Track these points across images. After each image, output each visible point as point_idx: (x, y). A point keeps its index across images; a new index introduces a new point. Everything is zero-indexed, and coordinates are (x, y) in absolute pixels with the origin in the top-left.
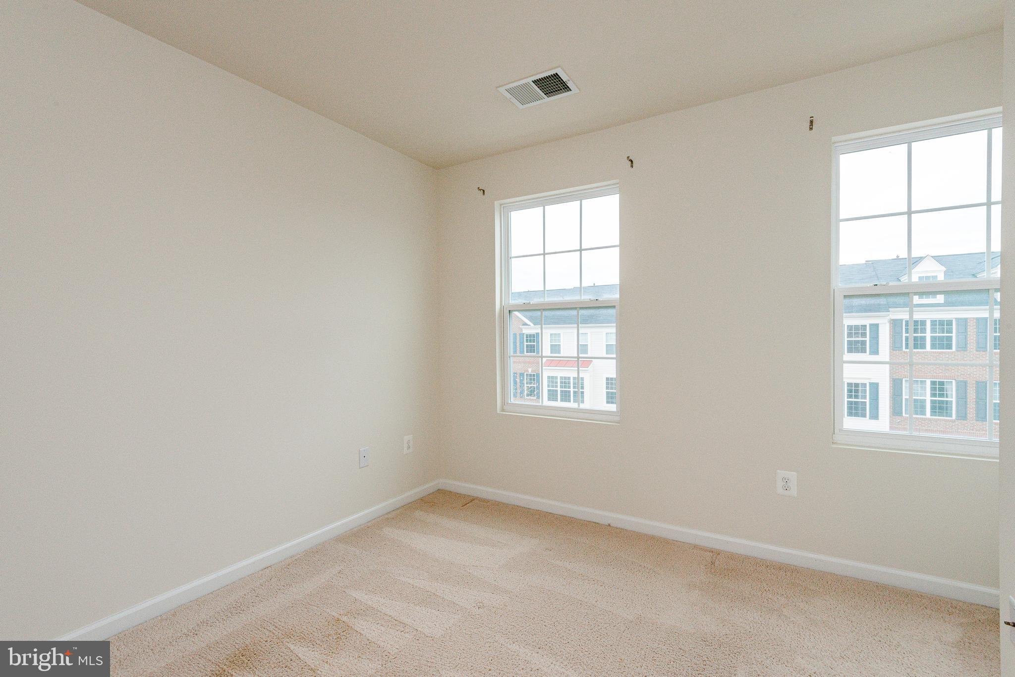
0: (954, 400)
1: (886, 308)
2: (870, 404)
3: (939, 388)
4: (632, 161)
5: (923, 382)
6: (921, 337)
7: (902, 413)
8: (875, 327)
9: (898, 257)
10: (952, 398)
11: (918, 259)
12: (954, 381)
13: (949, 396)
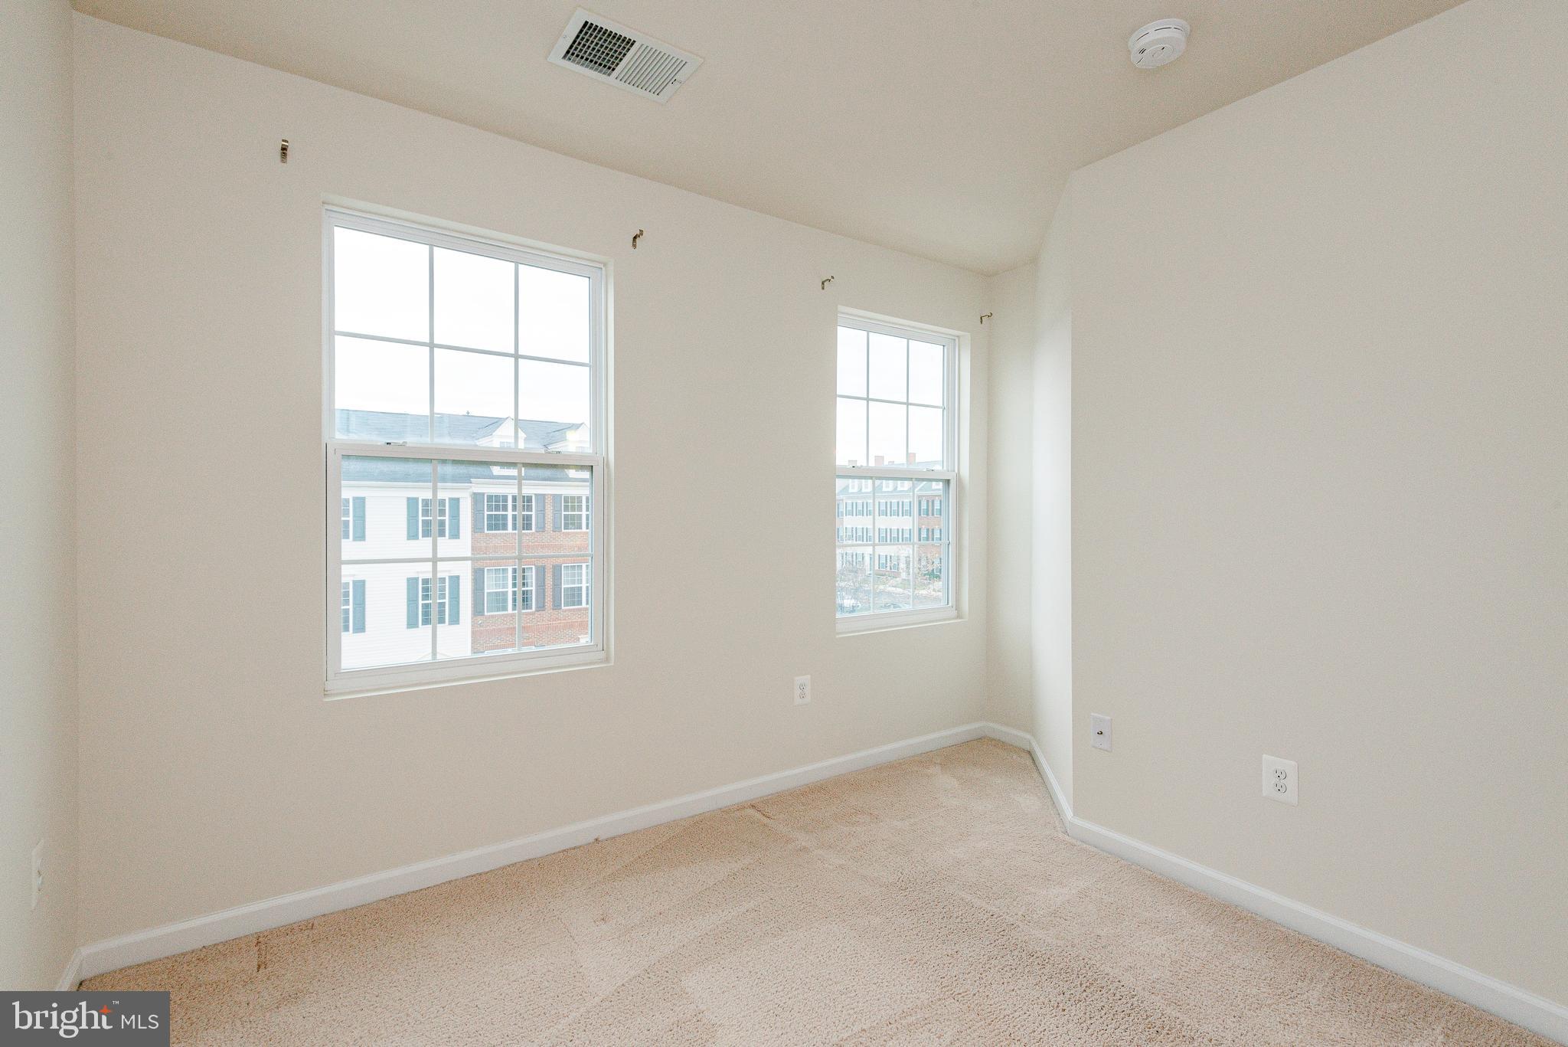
0: (534, 589)
1: (467, 479)
2: (450, 605)
3: (520, 577)
4: (635, 238)
5: (505, 571)
6: (502, 515)
7: (484, 612)
8: (455, 502)
9: (468, 413)
10: (532, 586)
11: (496, 420)
12: (533, 566)
13: (529, 584)
